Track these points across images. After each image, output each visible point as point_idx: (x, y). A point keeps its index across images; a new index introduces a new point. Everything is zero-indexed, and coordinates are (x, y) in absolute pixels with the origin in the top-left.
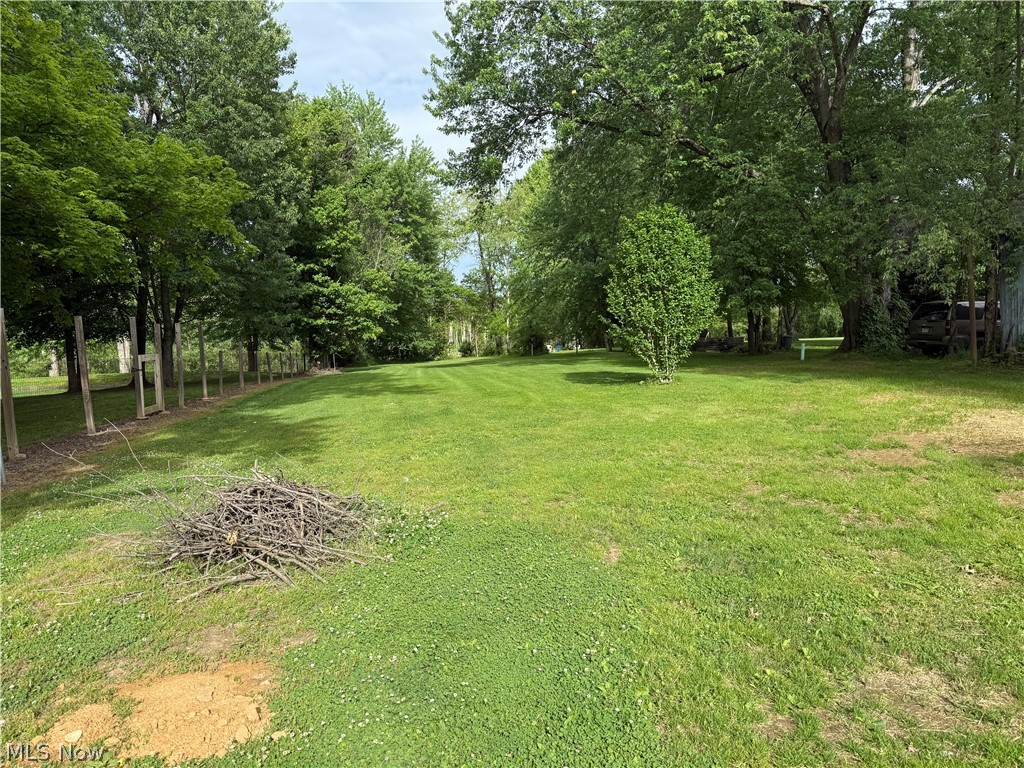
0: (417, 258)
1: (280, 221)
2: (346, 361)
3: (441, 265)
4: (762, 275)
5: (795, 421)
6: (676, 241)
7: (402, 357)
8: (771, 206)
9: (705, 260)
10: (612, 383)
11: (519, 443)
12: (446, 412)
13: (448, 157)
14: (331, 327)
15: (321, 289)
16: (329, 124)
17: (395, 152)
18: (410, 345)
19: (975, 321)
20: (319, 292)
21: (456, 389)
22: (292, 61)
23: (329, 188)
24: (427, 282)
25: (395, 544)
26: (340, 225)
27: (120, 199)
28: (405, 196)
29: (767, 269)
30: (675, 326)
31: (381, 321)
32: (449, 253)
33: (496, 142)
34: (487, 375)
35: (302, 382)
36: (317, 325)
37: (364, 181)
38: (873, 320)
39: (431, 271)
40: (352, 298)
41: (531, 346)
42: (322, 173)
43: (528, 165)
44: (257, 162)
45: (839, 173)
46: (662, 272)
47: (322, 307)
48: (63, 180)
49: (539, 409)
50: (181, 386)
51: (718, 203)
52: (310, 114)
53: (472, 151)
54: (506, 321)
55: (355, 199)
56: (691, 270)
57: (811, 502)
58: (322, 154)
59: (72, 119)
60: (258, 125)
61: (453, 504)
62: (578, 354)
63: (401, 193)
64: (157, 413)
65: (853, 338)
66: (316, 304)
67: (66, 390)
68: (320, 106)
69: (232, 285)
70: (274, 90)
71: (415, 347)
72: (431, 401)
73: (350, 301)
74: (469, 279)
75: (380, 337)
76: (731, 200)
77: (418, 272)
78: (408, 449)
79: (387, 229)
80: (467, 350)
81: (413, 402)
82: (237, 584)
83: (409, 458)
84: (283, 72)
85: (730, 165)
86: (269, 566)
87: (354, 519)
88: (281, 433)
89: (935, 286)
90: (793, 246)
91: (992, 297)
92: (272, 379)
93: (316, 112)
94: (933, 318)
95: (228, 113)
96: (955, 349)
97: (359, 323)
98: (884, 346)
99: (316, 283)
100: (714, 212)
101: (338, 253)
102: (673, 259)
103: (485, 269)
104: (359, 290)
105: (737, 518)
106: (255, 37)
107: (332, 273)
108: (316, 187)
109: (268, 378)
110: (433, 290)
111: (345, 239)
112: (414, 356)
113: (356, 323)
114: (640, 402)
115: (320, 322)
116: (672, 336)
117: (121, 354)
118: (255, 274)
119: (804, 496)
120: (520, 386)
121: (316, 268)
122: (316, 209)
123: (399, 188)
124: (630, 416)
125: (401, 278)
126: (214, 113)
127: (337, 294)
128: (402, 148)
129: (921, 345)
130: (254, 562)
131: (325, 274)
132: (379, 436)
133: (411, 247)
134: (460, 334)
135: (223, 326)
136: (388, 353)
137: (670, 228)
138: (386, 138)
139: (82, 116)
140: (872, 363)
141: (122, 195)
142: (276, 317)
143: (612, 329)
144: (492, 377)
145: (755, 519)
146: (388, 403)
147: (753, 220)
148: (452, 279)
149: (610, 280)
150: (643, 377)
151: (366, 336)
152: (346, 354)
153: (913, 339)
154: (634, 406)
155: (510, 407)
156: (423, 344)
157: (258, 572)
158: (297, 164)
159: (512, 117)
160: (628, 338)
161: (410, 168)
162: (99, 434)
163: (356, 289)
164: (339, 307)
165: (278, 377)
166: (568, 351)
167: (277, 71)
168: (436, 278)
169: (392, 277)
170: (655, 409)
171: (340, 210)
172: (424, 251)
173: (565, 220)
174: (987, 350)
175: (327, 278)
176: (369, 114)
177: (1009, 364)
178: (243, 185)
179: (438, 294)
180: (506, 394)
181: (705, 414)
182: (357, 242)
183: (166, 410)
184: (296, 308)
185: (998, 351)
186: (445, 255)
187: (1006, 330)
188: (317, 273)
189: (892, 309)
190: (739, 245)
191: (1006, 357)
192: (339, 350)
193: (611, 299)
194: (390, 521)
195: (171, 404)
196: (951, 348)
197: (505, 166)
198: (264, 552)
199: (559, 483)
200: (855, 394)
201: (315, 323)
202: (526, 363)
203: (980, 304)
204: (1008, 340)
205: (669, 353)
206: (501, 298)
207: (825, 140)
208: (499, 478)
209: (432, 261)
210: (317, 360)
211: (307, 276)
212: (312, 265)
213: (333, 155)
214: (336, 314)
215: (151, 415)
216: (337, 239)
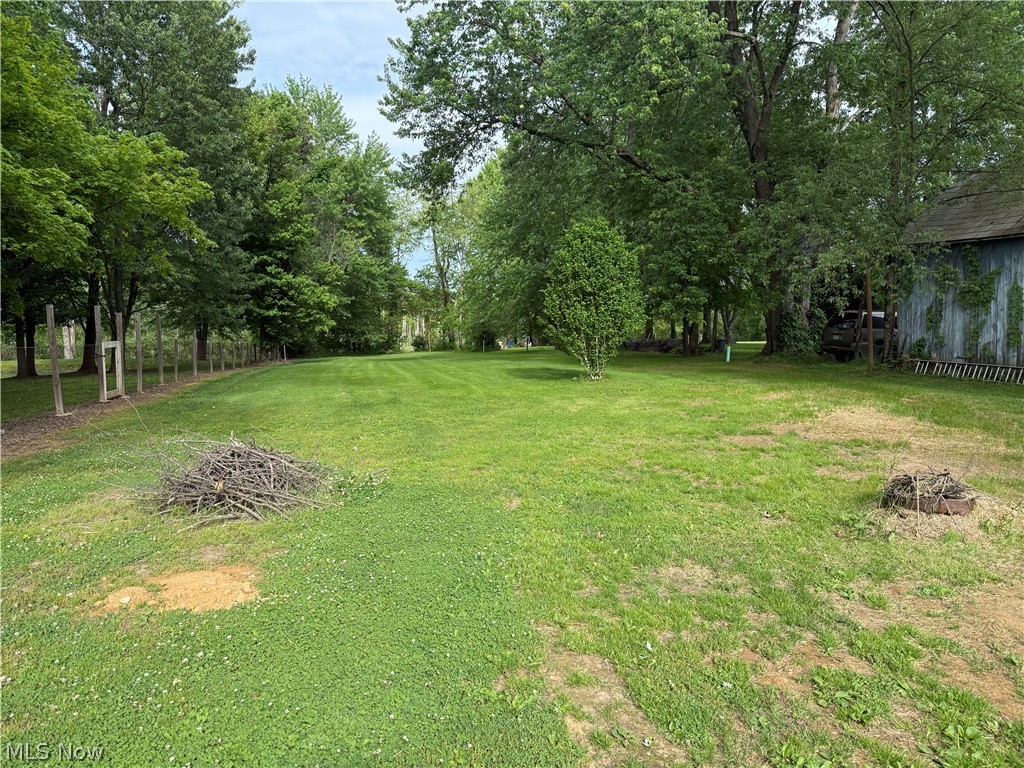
0: (371, 251)
1: (235, 214)
2: (297, 352)
3: (395, 259)
4: (692, 283)
5: (693, 413)
6: (606, 252)
7: (354, 350)
8: (702, 219)
9: (632, 270)
10: (549, 378)
11: (456, 427)
12: (394, 401)
13: (402, 160)
14: (283, 318)
15: (274, 281)
16: (287, 120)
17: (351, 146)
18: (363, 339)
19: (872, 330)
20: (273, 284)
21: (405, 381)
22: (251, 58)
23: (285, 181)
24: (381, 276)
25: (346, 495)
26: (295, 218)
27: (87, 196)
28: (360, 190)
29: (696, 278)
30: (604, 328)
31: (333, 314)
32: (403, 247)
33: (447, 146)
34: (436, 369)
35: (253, 372)
36: (269, 316)
37: (319, 176)
38: (793, 327)
39: (385, 265)
40: (306, 290)
41: (484, 341)
42: (276, 167)
43: (477, 170)
44: (214, 156)
45: (764, 192)
46: (593, 279)
47: (274, 298)
48: (36, 179)
49: (479, 400)
50: (140, 373)
51: (653, 215)
52: (268, 109)
53: (424, 154)
54: (461, 316)
55: (310, 194)
56: (619, 278)
57: (676, 472)
58: (278, 147)
59: (42, 117)
60: (217, 120)
61: (394, 471)
62: (528, 352)
63: (356, 187)
64: (117, 397)
65: (775, 343)
66: (269, 295)
67: (15, 375)
68: (278, 101)
69: (187, 276)
70: (232, 85)
71: (367, 341)
72: (381, 392)
73: (303, 293)
74: (421, 274)
75: (332, 330)
76: (665, 212)
77: (372, 265)
78: (358, 430)
79: (341, 222)
80: (419, 344)
81: (363, 393)
82: (222, 521)
83: (358, 438)
84: (242, 69)
85: (666, 180)
86: (247, 509)
87: (313, 477)
88: (239, 416)
89: (831, 300)
90: (720, 259)
91: (889, 309)
92: (223, 368)
93: (274, 107)
94: (845, 326)
95: (186, 109)
96: (860, 355)
97: (311, 316)
98: (801, 351)
99: (269, 274)
100: (650, 223)
101: (292, 246)
102: (603, 268)
103: (439, 265)
104: (312, 283)
105: (616, 481)
106: (215, 33)
107: (286, 265)
108: (271, 180)
109: (220, 367)
110: (386, 284)
111: (299, 232)
112: (363, 349)
113: (309, 315)
114: (568, 395)
115: (271, 313)
116: (602, 337)
117: (66, 340)
118: (208, 266)
119: (672, 467)
120: (466, 379)
121: (270, 259)
122: (271, 202)
123: (354, 182)
124: (557, 408)
125: (354, 272)
126: (172, 108)
127: (290, 286)
128: (358, 142)
129: (833, 351)
130: (234, 506)
131: (278, 266)
132: (332, 420)
133: (365, 241)
134: (413, 329)
135: (173, 314)
136: (340, 345)
137: (602, 240)
138: (342, 131)
139: (52, 115)
140: (788, 366)
141: (88, 191)
142: (229, 308)
143: (549, 329)
144: (440, 371)
145: (628, 482)
146: (341, 394)
147: (685, 232)
148: (405, 273)
149: (548, 285)
150: (576, 374)
151: (318, 329)
152: (297, 345)
153: (826, 345)
154: (562, 398)
155: (455, 397)
156: (375, 338)
157: (238, 514)
158: (253, 157)
159: (463, 123)
160: (563, 338)
161: (365, 162)
162: (66, 414)
163: (309, 281)
164: (291, 299)
165: (229, 366)
166: (520, 348)
167: (236, 66)
168: (390, 272)
169: (346, 271)
170: (581, 401)
171: (295, 204)
172: (379, 245)
173: (517, 220)
174: (885, 356)
175: (280, 269)
176: (326, 108)
177: (902, 370)
178: (206, 185)
179: (391, 288)
180: (452, 387)
181: (620, 407)
182: (310, 235)
183: (126, 394)
184: (248, 300)
185: (895, 357)
186: (399, 249)
187: (902, 338)
188: (270, 265)
189: (810, 316)
190: (671, 254)
191: (901, 362)
192: (291, 341)
193: (548, 301)
194: (342, 479)
195: (130, 390)
196: (857, 354)
197: (456, 169)
198: (243, 499)
199: (483, 457)
200: (755, 392)
201: (267, 314)
202: (476, 359)
203: (880, 314)
204: (903, 348)
205: (600, 352)
206: (455, 294)
207: (753, 160)
208: (434, 454)
209: (385, 255)
210: (267, 350)
211: (261, 267)
212: (265, 257)
213: (288, 148)
214: (288, 306)
215: (113, 398)
216: (292, 231)
